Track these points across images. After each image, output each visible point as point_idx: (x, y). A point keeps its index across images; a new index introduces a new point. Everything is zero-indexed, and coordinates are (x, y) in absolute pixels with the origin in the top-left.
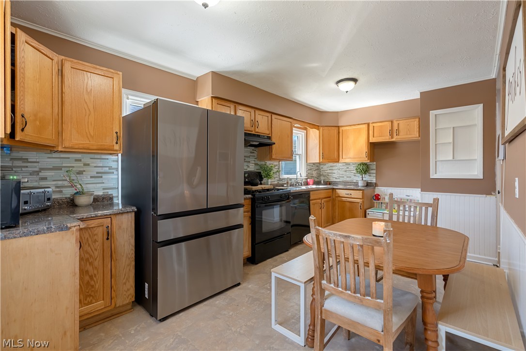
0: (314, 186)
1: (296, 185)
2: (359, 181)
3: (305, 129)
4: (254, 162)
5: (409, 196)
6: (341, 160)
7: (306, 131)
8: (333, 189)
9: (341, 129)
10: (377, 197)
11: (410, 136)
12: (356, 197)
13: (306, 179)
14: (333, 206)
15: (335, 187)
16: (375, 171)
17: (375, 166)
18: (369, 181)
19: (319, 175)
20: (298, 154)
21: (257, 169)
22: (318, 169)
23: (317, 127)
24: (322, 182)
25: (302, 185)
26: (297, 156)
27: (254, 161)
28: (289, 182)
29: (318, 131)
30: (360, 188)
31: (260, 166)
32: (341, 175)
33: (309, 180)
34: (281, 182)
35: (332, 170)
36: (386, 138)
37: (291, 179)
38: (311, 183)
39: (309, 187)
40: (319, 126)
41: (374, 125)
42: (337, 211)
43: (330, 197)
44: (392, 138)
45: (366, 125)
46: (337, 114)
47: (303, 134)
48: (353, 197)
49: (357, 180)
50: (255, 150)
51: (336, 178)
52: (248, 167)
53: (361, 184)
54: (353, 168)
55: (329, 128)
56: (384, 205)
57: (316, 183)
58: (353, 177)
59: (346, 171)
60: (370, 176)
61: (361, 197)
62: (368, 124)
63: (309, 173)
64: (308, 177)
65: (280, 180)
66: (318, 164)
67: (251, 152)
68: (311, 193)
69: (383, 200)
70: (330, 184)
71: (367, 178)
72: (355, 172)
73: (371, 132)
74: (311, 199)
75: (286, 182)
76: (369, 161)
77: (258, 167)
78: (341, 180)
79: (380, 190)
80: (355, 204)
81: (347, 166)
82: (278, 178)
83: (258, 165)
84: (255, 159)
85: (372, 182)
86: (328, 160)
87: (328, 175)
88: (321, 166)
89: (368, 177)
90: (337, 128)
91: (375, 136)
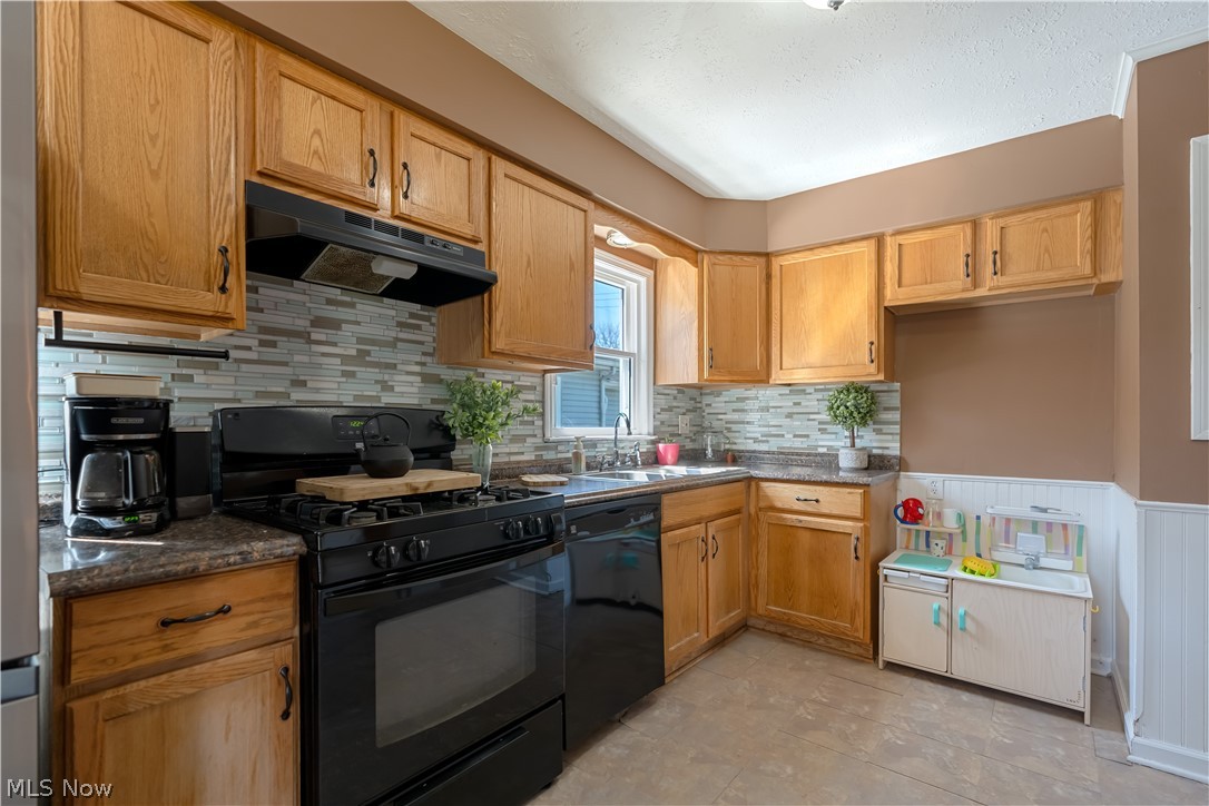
0: (681, 471)
1: (611, 464)
2: (842, 451)
3: (650, 263)
4: (417, 369)
5: (1045, 510)
6: (778, 376)
7: (652, 272)
8: (751, 478)
9: (776, 263)
10: (913, 511)
11: (1053, 275)
12: (835, 512)
13: (654, 443)
14: (751, 540)
15: (755, 473)
16: (896, 416)
17: (898, 395)
18: (875, 451)
19: (700, 429)
20: (623, 354)
21: (434, 401)
22: (694, 410)
23: (692, 255)
24: (709, 451)
25: (635, 466)
26: (621, 359)
27: (423, 364)
28: (584, 453)
29: (693, 271)
30: (843, 476)
31: (449, 385)
32: (774, 431)
33: (661, 446)
34: (549, 455)
35: (743, 411)
36: (950, 287)
37: (592, 444)
38: (670, 458)
39: (662, 472)
40: (697, 251)
41: (901, 239)
42: (763, 559)
43: (737, 511)
44: (975, 286)
45: (872, 243)
46: (762, 210)
47: (643, 280)
48: (825, 511)
49: (829, 448)
50: (428, 319)
51: (756, 440)
52: (387, 387)
53: (847, 459)
54: (816, 404)
55: (736, 259)
56: (942, 543)
57: (687, 457)
58: (815, 435)
59: (790, 416)
60: (878, 432)
61: (858, 515)
62: (880, 240)
63: (662, 423)
64: (659, 435)
65: (548, 445)
66: (694, 393)
67: (401, 325)
68: (666, 500)
69: (937, 523)
70: (735, 461)
71: (869, 439)
72: (825, 417)
73: (890, 268)
74: (664, 524)
75: (570, 455)
76: (881, 377)
77: (439, 392)
78: (773, 445)
79: (918, 483)
80: (834, 537)
81: (797, 398)
82: (539, 440)
83: (441, 381)
84: (424, 354)
85: (886, 452)
86: (730, 373)
87: (729, 430)
88: (707, 400)
89: (873, 436)
90: (762, 260)
91: (904, 281)
